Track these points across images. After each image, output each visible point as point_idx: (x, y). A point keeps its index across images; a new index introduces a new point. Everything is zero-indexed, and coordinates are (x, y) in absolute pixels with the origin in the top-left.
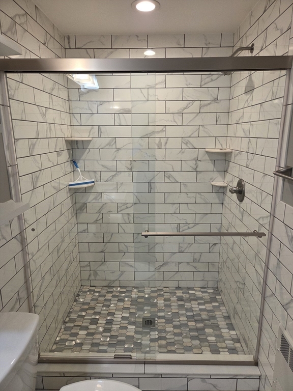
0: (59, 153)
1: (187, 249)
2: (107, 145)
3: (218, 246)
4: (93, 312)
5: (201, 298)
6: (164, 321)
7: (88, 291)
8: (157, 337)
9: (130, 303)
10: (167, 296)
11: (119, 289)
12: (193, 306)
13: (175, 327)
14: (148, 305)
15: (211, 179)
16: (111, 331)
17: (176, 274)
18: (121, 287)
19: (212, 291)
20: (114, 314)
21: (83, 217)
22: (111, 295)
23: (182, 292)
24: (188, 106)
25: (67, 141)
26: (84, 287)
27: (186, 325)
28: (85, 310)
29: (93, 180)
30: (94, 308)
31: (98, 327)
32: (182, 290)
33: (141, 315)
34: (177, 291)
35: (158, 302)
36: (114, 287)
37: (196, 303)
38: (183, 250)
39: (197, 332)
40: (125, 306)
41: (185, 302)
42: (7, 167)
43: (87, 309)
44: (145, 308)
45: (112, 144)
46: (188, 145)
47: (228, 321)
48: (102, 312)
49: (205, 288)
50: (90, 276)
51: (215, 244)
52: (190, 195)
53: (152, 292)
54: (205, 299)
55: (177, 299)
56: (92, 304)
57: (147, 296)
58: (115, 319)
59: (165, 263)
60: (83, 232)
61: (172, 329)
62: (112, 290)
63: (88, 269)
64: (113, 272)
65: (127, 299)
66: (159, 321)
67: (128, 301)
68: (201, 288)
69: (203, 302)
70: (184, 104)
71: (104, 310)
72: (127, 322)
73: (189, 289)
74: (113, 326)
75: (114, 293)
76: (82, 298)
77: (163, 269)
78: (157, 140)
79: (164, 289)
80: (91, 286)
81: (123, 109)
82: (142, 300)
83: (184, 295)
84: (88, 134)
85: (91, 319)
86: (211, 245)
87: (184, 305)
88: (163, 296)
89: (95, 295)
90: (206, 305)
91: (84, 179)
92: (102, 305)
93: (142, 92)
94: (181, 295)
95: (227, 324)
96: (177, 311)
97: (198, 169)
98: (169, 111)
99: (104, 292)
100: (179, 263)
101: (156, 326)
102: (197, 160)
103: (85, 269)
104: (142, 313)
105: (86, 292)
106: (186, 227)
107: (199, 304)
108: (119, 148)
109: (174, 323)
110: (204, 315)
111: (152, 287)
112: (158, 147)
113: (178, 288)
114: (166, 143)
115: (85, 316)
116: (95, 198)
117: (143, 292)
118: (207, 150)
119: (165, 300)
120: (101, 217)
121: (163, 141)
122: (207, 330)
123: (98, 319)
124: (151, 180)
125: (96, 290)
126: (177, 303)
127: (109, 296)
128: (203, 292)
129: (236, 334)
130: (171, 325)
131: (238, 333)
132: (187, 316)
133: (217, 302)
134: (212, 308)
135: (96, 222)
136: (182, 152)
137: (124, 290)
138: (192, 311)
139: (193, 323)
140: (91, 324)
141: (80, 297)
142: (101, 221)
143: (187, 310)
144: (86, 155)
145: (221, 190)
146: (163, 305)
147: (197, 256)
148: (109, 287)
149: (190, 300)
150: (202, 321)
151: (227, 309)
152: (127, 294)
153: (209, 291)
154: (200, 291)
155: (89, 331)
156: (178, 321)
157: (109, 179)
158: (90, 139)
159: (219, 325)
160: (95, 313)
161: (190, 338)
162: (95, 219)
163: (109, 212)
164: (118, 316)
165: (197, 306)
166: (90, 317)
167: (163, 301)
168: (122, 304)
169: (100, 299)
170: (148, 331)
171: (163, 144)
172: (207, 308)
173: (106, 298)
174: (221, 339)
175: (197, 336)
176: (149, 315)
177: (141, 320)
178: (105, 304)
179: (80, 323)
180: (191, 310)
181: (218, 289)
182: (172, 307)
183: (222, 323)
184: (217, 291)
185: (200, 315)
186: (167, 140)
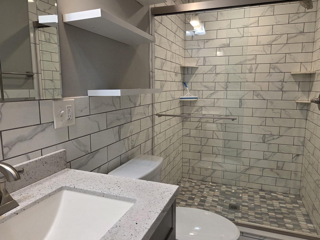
0: (176, 73)
1: (271, 157)
2: (209, 71)
3: (300, 157)
4: (190, 193)
5: (283, 200)
6: (247, 208)
7: (187, 181)
8: (241, 216)
9: (219, 193)
10: (250, 193)
11: (210, 183)
12: (274, 203)
13: (256, 213)
14: (234, 197)
15: (295, 98)
16: (204, 206)
17: (260, 178)
18: (212, 183)
19: (294, 197)
20: (207, 197)
21: (187, 124)
22: (205, 186)
23: (265, 193)
24: (277, 39)
25: (181, 67)
26: (184, 178)
27: (267, 214)
28: (185, 191)
29: (196, 97)
30: (191, 191)
31: (194, 202)
32: (265, 192)
33: (228, 202)
34: (260, 192)
35: (243, 196)
36: (207, 182)
37: (278, 202)
38: (267, 157)
39: (276, 220)
40: (215, 194)
41: (267, 200)
42: (149, 72)
43: (186, 191)
44: (232, 198)
45: (213, 70)
46: (275, 69)
47: (306, 218)
48: (197, 194)
49: (287, 194)
50: (189, 170)
51: (298, 155)
52: (275, 111)
53: (238, 189)
54: (286, 201)
55: (259, 197)
56: (190, 189)
57: (233, 191)
58: (207, 200)
59: (250, 167)
60: (187, 135)
61: (254, 214)
62: (205, 183)
63: (188, 164)
64: (207, 169)
65: (217, 190)
66: (243, 208)
67: (217, 192)
68: (283, 193)
69: (284, 202)
70: (273, 37)
71: (199, 194)
72: (217, 204)
73: (271, 192)
74: (205, 204)
75: (207, 185)
76: (182, 184)
77: (248, 172)
78: (249, 66)
79: (249, 189)
80: (189, 179)
81: (223, 44)
82: (230, 193)
83: (266, 196)
84: (196, 63)
85: (189, 197)
86: (294, 155)
87: (266, 202)
88: (247, 193)
89: (193, 184)
90: (287, 205)
91: (190, 96)
92: (197, 190)
93: (239, 31)
94: (264, 195)
95: (305, 219)
96: (259, 204)
97: (283, 90)
98: (260, 43)
99: (199, 183)
100: (264, 169)
101: (240, 210)
102: (283, 81)
103: (186, 164)
104: (229, 201)
105: (186, 181)
106: (271, 138)
107: (280, 203)
108: (218, 73)
109: (256, 211)
110: (284, 210)
111: (238, 186)
112: (250, 71)
113: (262, 190)
114: (256, 68)
115: (184, 194)
116: (197, 111)
117: (231, 188)
118: (292, 73)
119: (249, 196)
120: (200, 125)
121: (254, 67)
122: (285, 220)
123: (194, 198)
124: (242, 97)
125: (193, 181)
126: (259, 199)
127: (203, 186)
128: (284, 196)
129: (314, 227)
130: (253, 212)
131: (315, 226)
132: (268, 209)
133: (298, 204)
134: (292, 207)
135: (196, 128)
136: (270, 75)
137: (215, 185)
138: (274, 207)
139: (274, 214)
140: (189, 199)
141: (181, 183)
142: (200, 128)
143: (268, 205)
144: (193, 79)
145: (306, 108)
146: (247, 199)
147: (280, 164)
148: (203, 181)
149: (272, 199)
150: (282, 213)
151: (307, 210)
152: (217, 187)
153: (290, 196)
154: (281, 195)
155: (187, 203)
156: (260, 211)
157: (209, 96)
158: (198, 66)
159: (298, 219)
160: (192, 194)
161: (270, 222)
162: (196, 126)
163: (207, 122)
164: (210, 199)
165: (278, 204)
166: (189, 196)
167: (247, 197)
168: (213, 193)
169: (196, 187)
170: (234, 212)
171: (254, 68)
172: (287, 207)
173: (200, 187)
174: (299, 228)
175: (276, 222)
176: (235, 203)
177: (228, 205)
178: (199, 190)
179: (181, 198)
180: (272, 205)
181: (299, 196)
182: (255, 201)
183: (301, 218)
184: (299, 197)
185: (280, 210)
186: (257, 66)
